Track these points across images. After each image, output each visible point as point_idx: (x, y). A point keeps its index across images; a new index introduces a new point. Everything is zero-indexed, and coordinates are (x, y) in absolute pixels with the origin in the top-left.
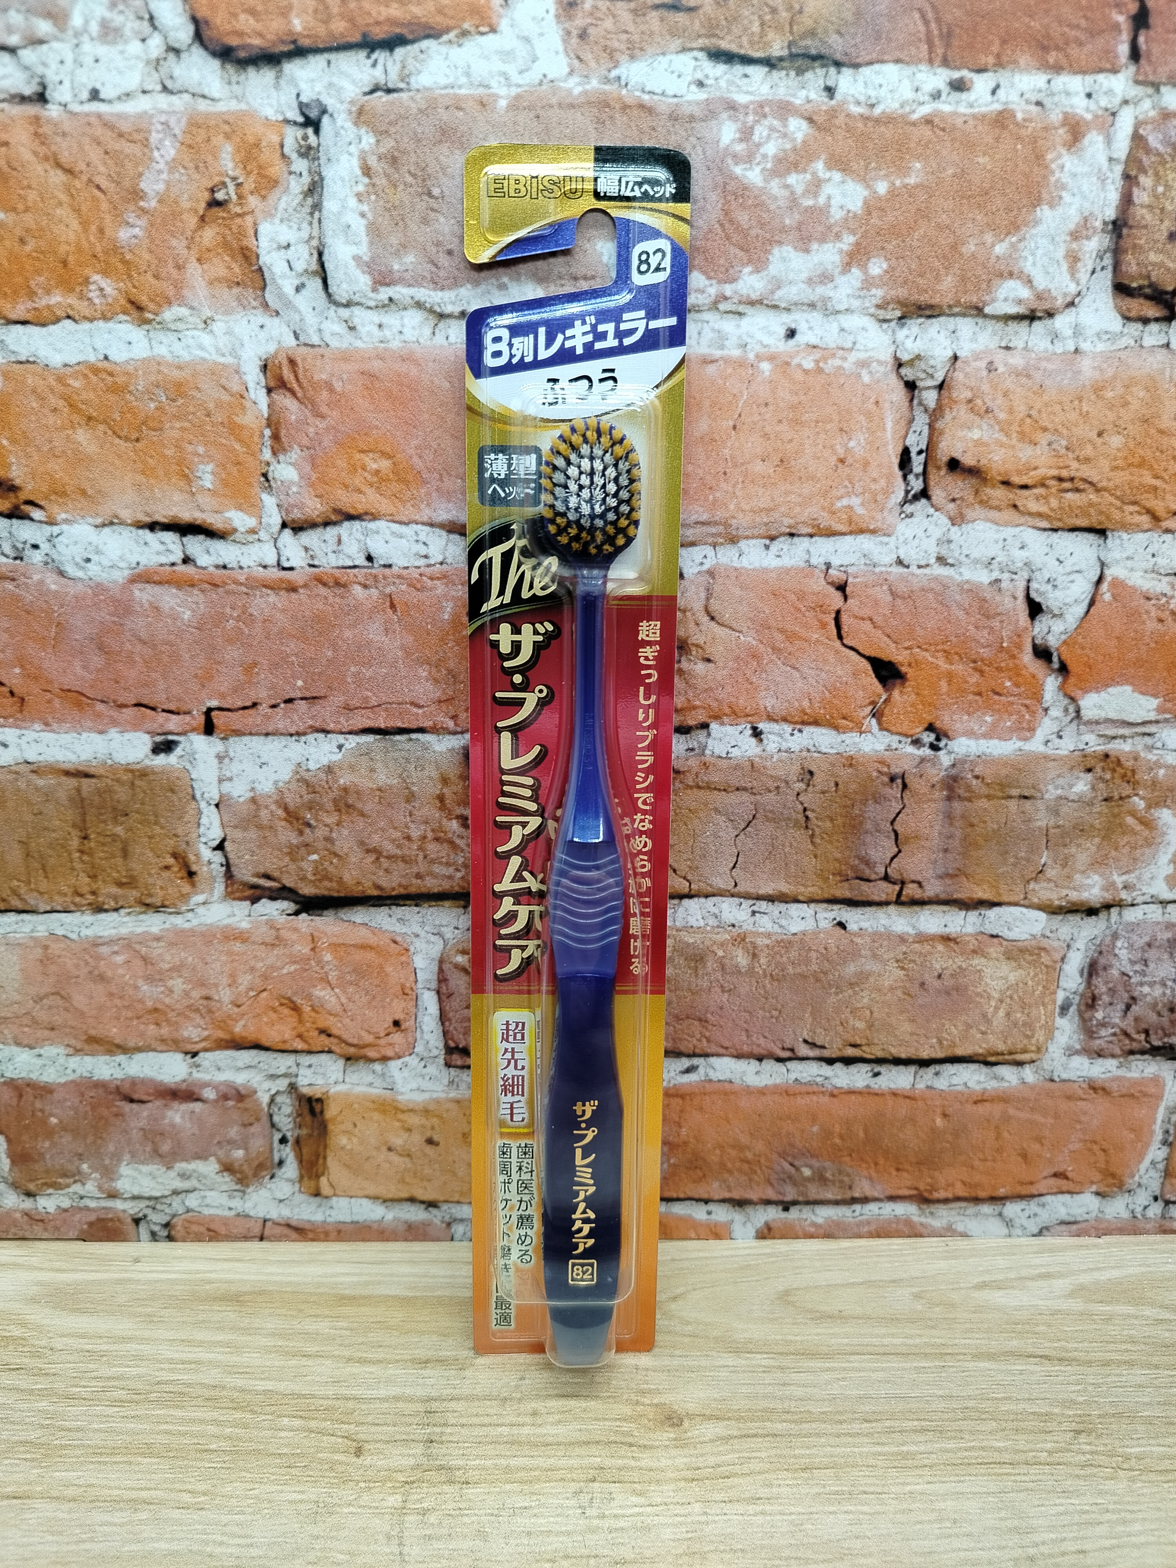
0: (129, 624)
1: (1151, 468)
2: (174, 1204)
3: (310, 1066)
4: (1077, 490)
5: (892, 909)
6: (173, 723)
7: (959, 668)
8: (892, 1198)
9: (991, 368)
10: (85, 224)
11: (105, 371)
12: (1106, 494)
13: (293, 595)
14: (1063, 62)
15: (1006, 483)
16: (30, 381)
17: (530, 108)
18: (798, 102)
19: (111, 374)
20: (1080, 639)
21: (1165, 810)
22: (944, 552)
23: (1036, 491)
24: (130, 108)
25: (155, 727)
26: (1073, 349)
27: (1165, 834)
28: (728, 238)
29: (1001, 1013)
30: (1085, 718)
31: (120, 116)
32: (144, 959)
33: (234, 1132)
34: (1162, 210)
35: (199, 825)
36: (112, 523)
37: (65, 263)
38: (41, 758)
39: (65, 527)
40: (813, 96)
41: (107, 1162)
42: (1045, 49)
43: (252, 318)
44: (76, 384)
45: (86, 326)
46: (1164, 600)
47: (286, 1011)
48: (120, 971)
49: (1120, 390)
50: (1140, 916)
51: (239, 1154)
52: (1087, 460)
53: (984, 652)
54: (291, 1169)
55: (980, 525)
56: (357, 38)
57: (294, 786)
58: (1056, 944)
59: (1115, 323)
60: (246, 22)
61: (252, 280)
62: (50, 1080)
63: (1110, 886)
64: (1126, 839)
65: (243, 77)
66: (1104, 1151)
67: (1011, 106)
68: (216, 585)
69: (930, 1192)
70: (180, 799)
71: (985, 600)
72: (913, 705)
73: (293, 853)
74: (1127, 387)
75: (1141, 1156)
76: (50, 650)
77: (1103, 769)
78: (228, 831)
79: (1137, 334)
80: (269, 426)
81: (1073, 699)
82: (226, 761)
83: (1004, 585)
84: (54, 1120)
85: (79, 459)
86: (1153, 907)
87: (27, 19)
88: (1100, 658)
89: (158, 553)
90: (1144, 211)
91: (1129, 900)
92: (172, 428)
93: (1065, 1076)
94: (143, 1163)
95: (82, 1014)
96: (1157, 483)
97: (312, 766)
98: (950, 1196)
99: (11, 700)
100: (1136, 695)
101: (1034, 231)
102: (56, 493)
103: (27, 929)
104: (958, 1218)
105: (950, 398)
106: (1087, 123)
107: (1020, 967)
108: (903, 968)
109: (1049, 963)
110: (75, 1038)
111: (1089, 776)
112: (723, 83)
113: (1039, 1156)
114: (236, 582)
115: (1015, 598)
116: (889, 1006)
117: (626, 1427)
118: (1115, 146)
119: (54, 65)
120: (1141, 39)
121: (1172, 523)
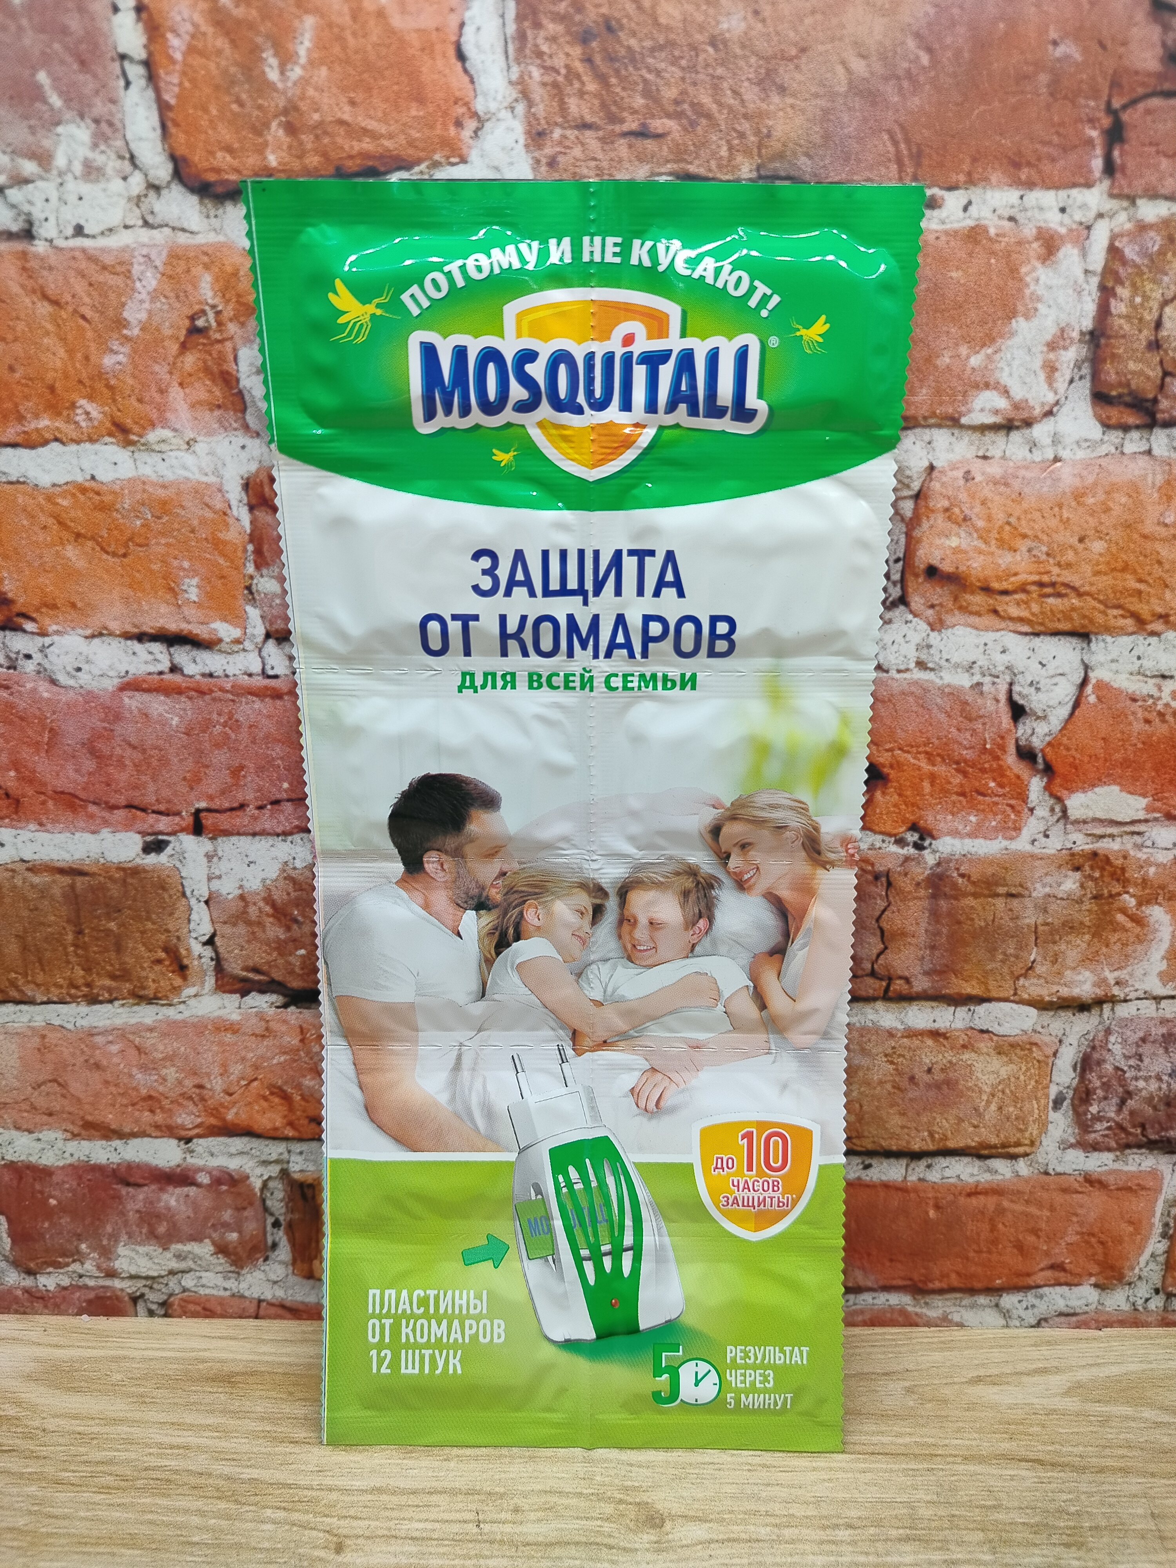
0: (118, 729)
1: (1135, 572)
2: (171, 1284)
3: (301, 1153)
4: (1059, 595)
5: (879, 1005)
6: (164, 823)
7: (941, 769)
8: (887, 1288)
9: (968, 477)
10: (71, 352)
11: (93, 490)
12: (1089, 599)
13: (279, 703)
14: (1035, 177)
15: (987, 590)
16: (20, 500)
19: (98, 493)
20: (1065, 740)
21: (1156, 907)
22: (924, 657)
23: (1017, 596)
24: (113, 242)
25: (145, 827)
26: (1051, 457)
27: (1157, 930)
29: (993, 1107)
30: (1072, 818)
31: (103, 250)
32: (138, 1049)
33: (227, 1215)
34: (1141, 320)
35: (189, 921)
36: (101, 635)
37: (52, 389)
38: (36, 857)
39: (56, 638)
41: (105, 1242)
42: (1017, 166)
43: (233, 439)
44: (65, 503)
45: (73, 447)
46: (1150, 701)
47: (277, 1100)
48: (115, 1060)
49: (1101, 496)
50: (1134, 1012)
51: (234, 1236)
52: (1069, 565)
53: (968, 754)
54: (284, 1252)
55: (960, 631)
56: (330, 171)
57: (281, 883)
58: (1047, 1039)
59: (1095, 431)
60: (223, 159)
61: (233, 403)
62: (49, 1163)
63: (1102, 982)
64: (1117, 936)
65: (221, 211)
66: (1102, 1243)
67: (983, 222)
68: (202, 693)
69: (925, 1283)
70: (171, 896)
71: (966, 703)
72: (895, 806)
73: (281, 947)
74: (1108, 493)
75: (1141, 1249)
76: (43, 755)
77: (1092, 868)
78: (218, 926)
79: (1117, 441)
80: (251, 541)
81: (1059, 800)
82: (215, 859)
83: (985, 688)
84: (53, 1202)
85: (70, 574)
86: (1146, 1003)
87: (12, 160)
88: (1086, 759)
89: (146, 663)
90: (1122, 321)
91: (1122, 996)
92: (158, 544)
93: (1059, 1169)
94: (140, 1244)
95: (79, 1100)
96: (1142, 587)
97: (299, 864)
98: (945, 1286)
99: (6, 802)
100: (1124, 794)
101: (1009, 343)
102: (46, 605)
103: (25, 1019)
104: (953, 1309)
105: (927, 507)
106: (1061, 237)
107: (1011, 1061)
108: (892, 1063)
109: (1041, 1058)
110: (73, 1123)
111: (1078, 875)
113: (1036, 1248)
114: (222, 690)
115: (997, 701)
116: (879, 1100)
117: (607, 1527)
118: (1090, 258)
119: (39, 203)
120: (1116, 153)
121: (1157, 626)
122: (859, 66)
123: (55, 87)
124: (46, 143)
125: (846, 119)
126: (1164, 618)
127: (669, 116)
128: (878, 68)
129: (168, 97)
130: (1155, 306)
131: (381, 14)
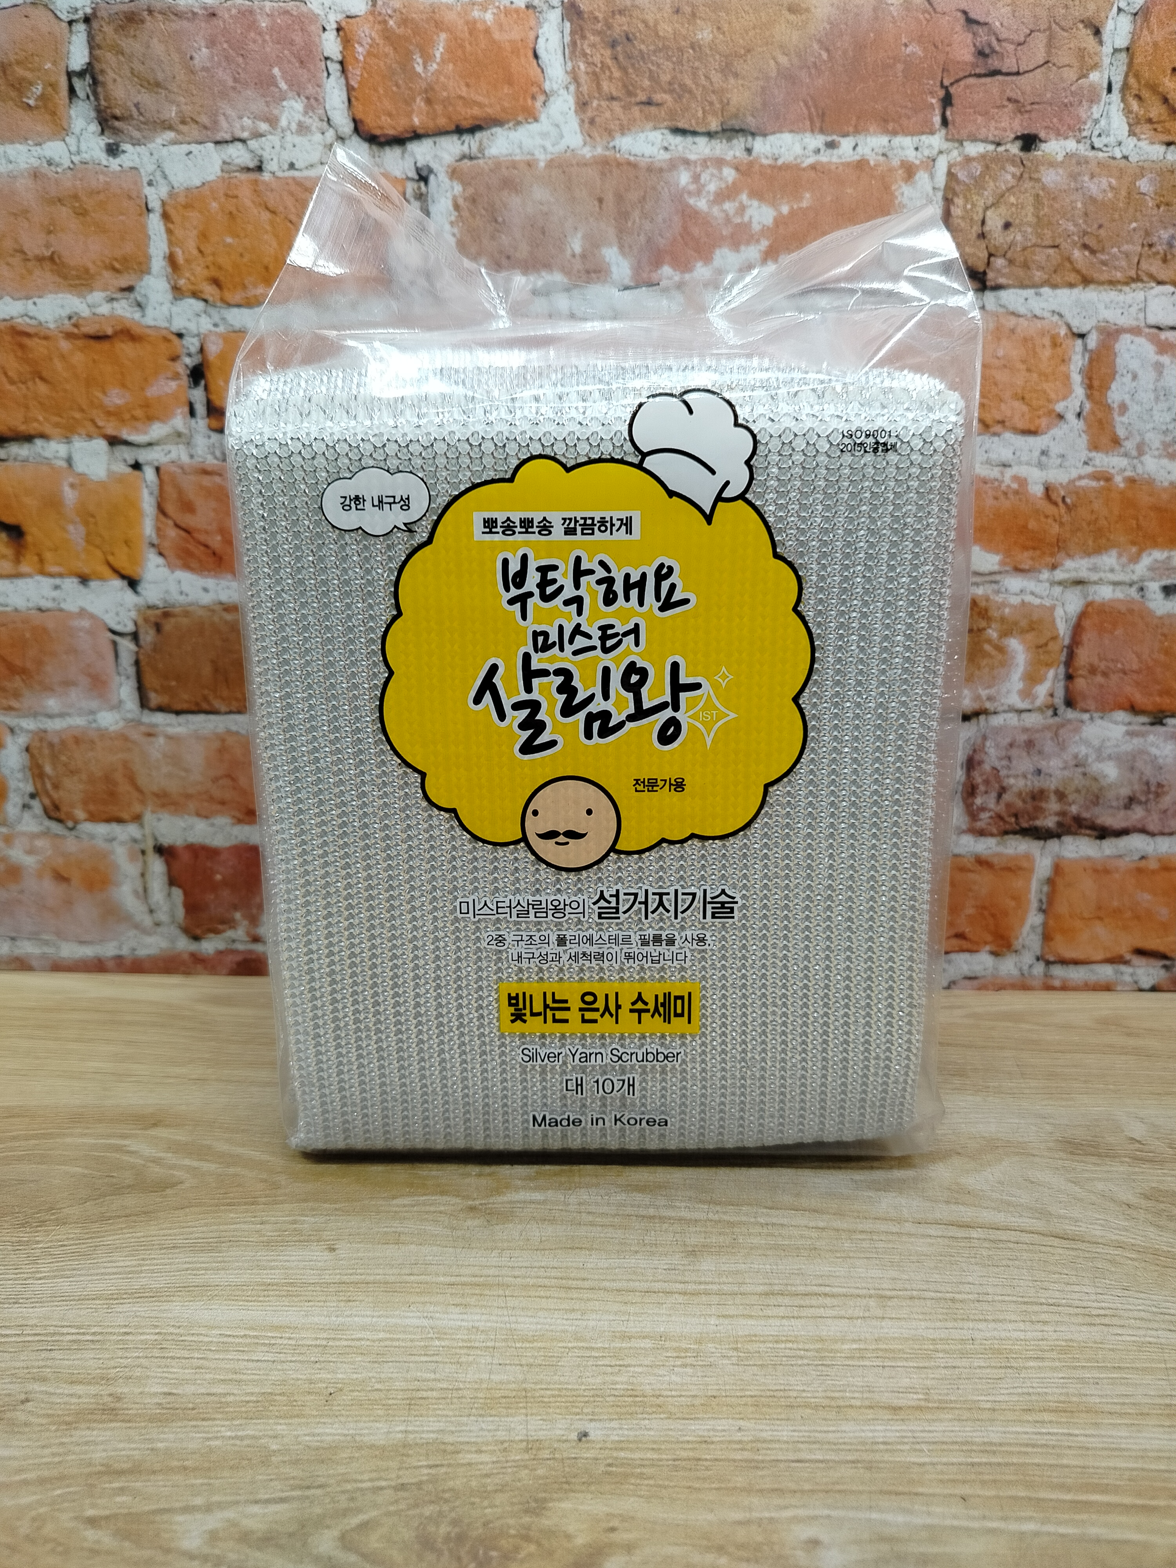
10: (280, 244)
11: (286, 333)
14: (898, 129)
17: (560, 166)
18: (728, 158)
21: (1013, 639)
24: (312, 173)
27: (1014, 658)
28: (686, 244)
31: (306, 178)
37: (267, 268)
40: (738, 154)
41: (254, 911)
42: (886, 121)
46: (997, 483)
50: (1002, 722)
56: (453, 127)
60: (385, 120)
64: (986, 661)
65: (382, 153)
66: (993, 916)
67: (866, 157)
75: (1023, 921)
84: (218, 877)
86: (1010, 715)
87: (254, 122)
90: (959, 221)
91: (993, 709)
93: (957, 851)
95: (244, 791)
99: (213, 558)
100: (983, 553)
103: (212, 726)
106: (917, 167)
110: (239, 810)
112: (680, 148)
118: (936, 180)
119: (268, 149)
120: (948, 113)
121: (998, 428)
122: (783, 60)
123: (283, 78)
124: (276, 112)
125: (776, 92)
126: (1002, 422)
127: (665, 92)
128: (795, 61)
129: (353, 83)
130: (981, 211)
131: (487, 31)
